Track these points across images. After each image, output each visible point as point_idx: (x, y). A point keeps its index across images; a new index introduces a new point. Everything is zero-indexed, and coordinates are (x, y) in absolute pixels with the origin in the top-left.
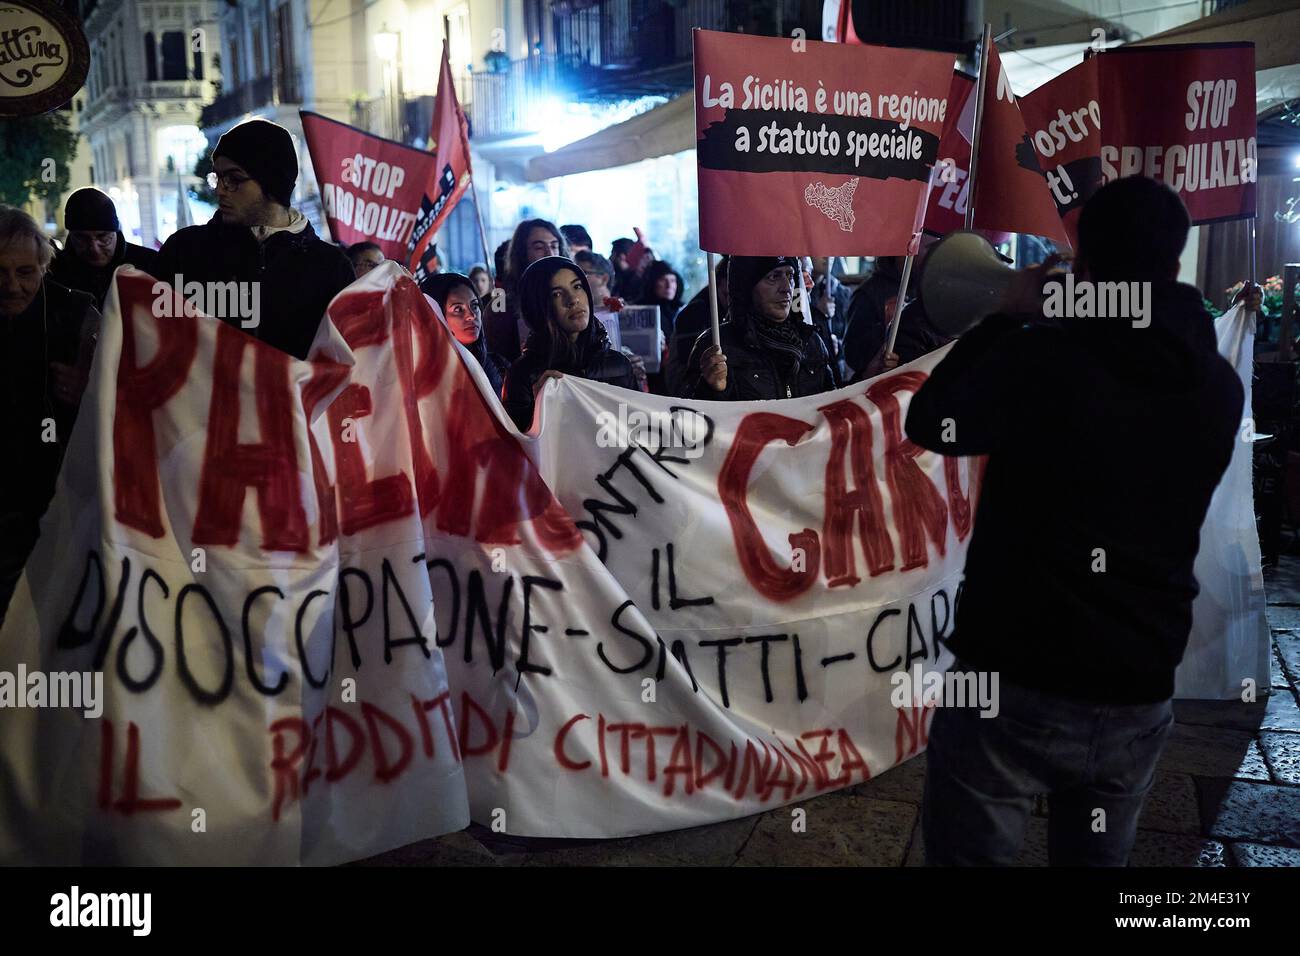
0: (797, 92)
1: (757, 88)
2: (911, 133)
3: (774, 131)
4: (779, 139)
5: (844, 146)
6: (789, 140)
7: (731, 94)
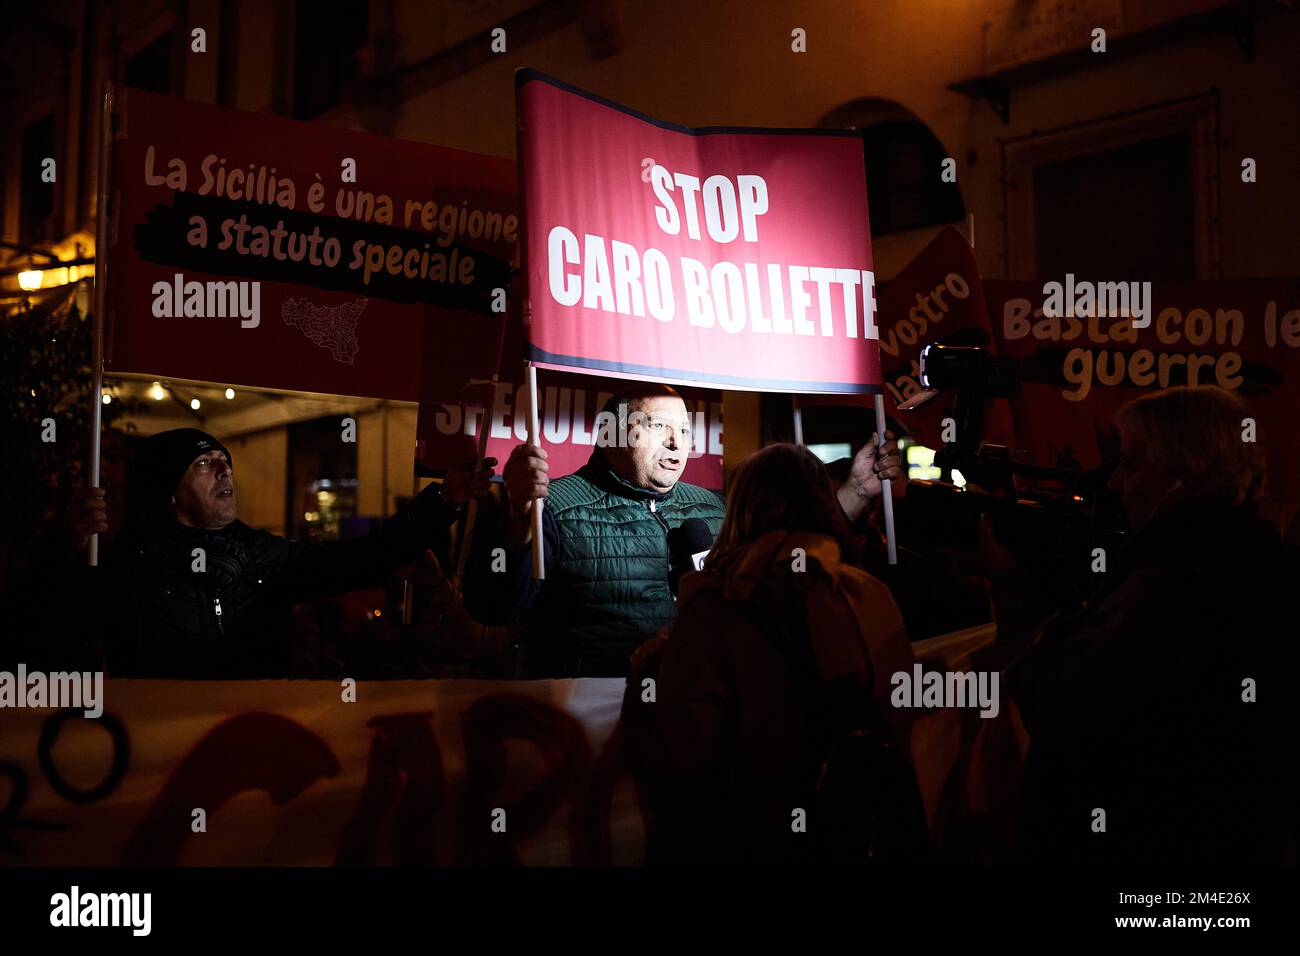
0: (282, 183)
1: (222, 171)
2: (455, 251)
3: (243, 226)
4: (249, 238)
5: (347, 255)
6: (265, 240)
7: (183, 173)
